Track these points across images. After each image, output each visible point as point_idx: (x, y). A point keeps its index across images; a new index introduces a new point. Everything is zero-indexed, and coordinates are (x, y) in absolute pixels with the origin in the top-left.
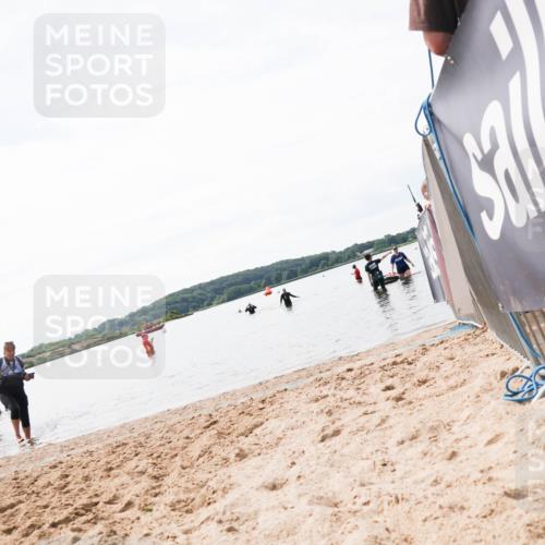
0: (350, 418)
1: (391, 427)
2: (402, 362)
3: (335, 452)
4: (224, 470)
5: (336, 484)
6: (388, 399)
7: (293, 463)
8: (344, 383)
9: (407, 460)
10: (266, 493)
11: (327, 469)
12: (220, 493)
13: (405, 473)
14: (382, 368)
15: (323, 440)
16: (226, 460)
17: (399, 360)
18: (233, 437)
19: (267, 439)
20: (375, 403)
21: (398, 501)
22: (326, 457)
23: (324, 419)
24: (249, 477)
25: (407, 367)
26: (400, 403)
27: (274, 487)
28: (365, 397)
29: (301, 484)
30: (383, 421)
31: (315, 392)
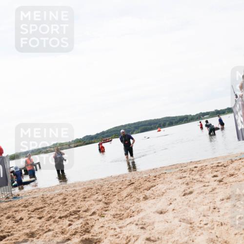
0: (197, 187)
1: (217, 193)
2: (221, 166)
3: (190, 201)
4: (138, 204)
5: (191, 214)
6: (215, 181)
7: (171, 204)
8: (193, 172)
9: (225, 208)
10: (158, 215)
11: (187, 207)
12: (136, 213)
13: (225, 213)
14: (212, 167)
15: (184, 195)
16: (139, 199)
17: (220, 165)
18: (142, 190)
19: (158, 192)
20: (209, 182)
21: (222, 225)
22: (187, 202)
23: (184, 187)
24: (150, 207)
25: (224, 168)
26: (221, 183)
27: (161, 213)
28: (204, 179)
29: (175, 213)
30: (213, 190)
31: (179, 175)
